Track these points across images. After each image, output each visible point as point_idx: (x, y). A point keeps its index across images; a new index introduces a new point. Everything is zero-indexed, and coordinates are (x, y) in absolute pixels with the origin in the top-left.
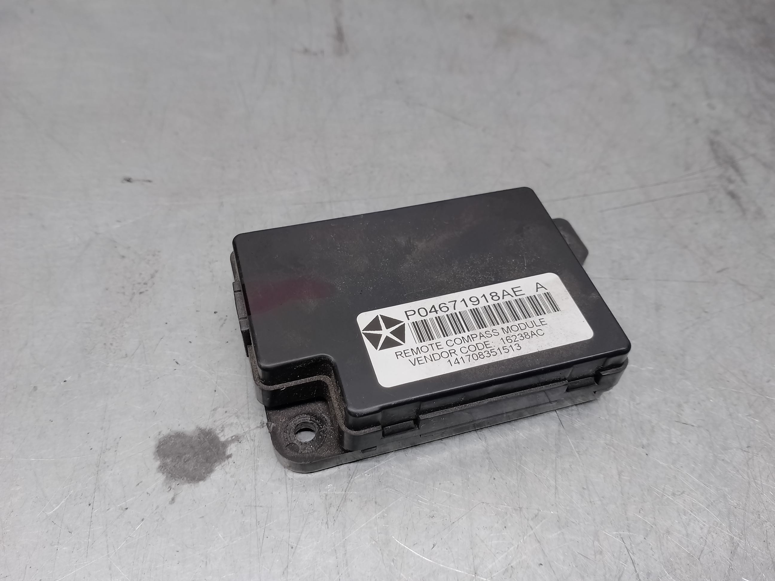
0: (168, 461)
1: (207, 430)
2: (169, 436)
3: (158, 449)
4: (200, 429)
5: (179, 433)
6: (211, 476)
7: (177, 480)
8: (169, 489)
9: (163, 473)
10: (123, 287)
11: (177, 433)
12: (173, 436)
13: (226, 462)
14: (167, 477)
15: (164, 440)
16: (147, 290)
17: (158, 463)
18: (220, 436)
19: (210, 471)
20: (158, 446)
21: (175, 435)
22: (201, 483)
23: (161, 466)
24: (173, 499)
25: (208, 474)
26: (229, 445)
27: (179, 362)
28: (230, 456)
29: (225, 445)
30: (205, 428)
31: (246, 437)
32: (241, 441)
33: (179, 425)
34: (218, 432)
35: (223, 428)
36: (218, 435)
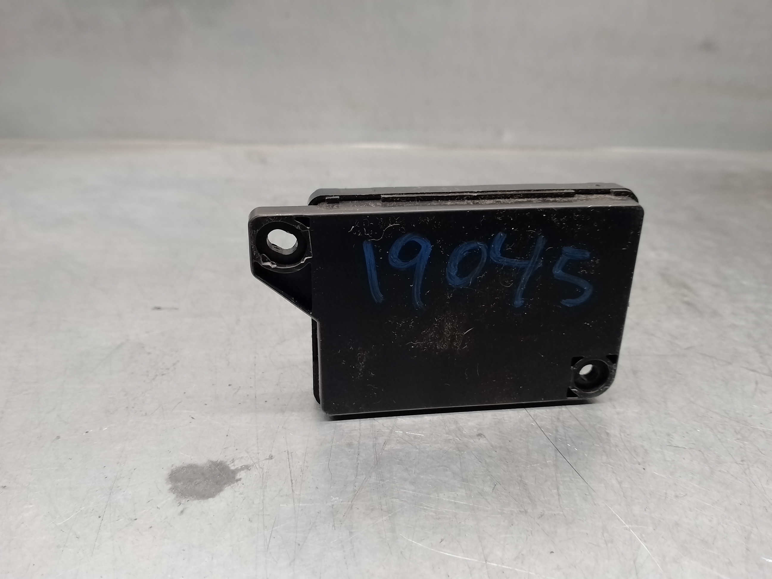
0: (179, 484)
1: (218, 462)
2: (182, 467)
3: (170, 476)
4: (212, 462)
5: (192, 465)
6: (220, 494)
7: (187, 498)
8: (179, 504)
9: (174, 493)
10: (148, 372)
11: (190, 464)
12: (185, 467)
13: (236, 483)
14: (177, 496)
15: (177, 469)
16: (169, 373)
17: (170, 486)
18: (230, 466)
19: (220, 490)
20: (170, 474)
21: (187, 466)
22: (210, 500)
23: (171, 488)
24: (182, 511)
25: (217, 493)
26: (239, 472)
27: (194, 418)
28: (240, 479)
29: (235, 472)
30: (216, 461)
31: (256, 466)
32: (250, 469)
33: (192, 459)
34: (228, 463)
35: (233, 461)
36: (228, 465)
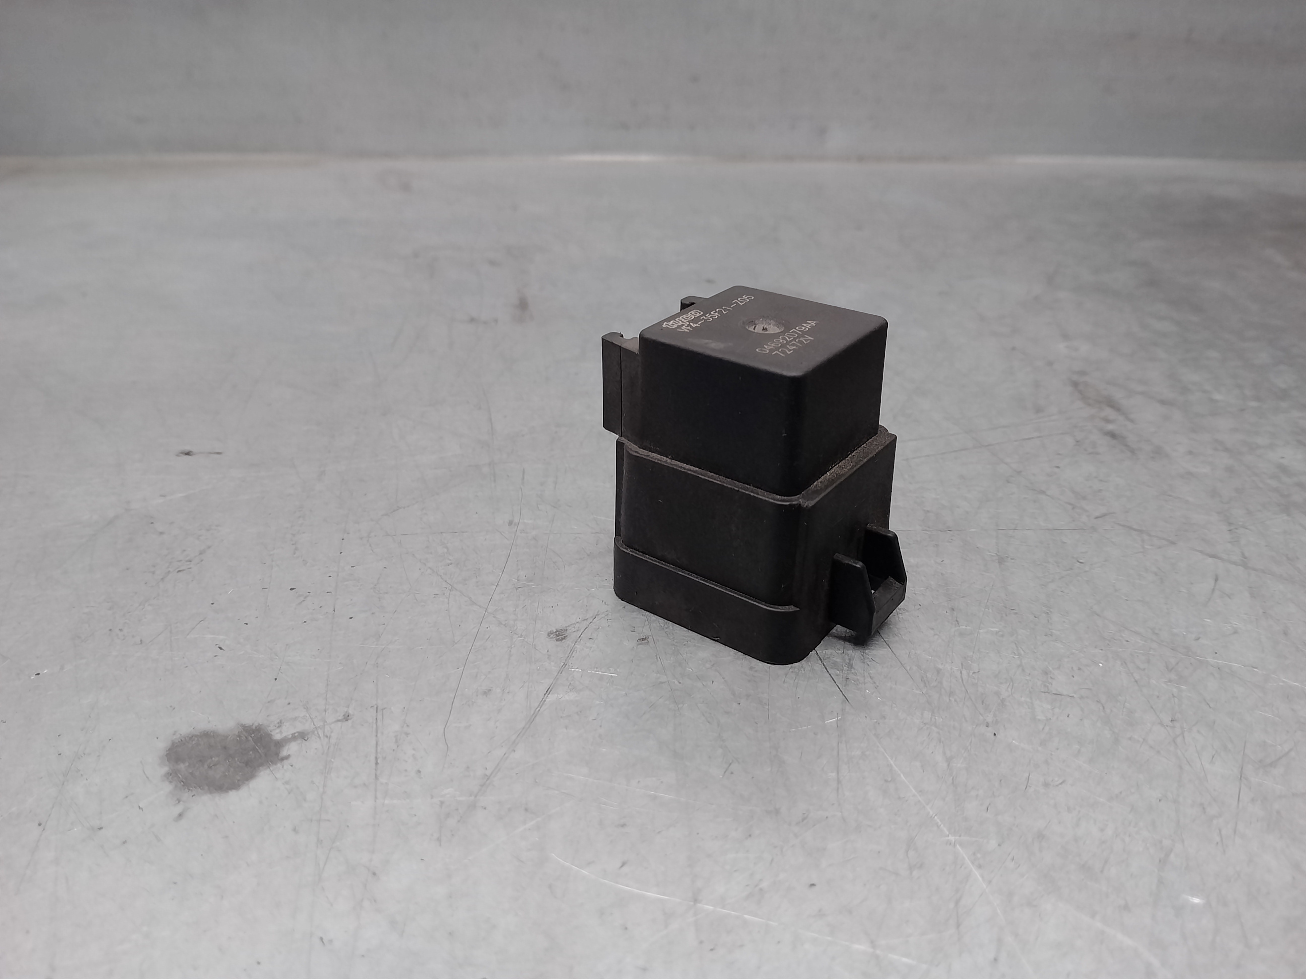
0: (182, 766)
1: (254, 728)
2: (190, 736)
3: (168, 752)
4: (243, 726)
5: (207, 733)
6: (250, 783)
7: (192, 791)
8: (177, 802)
9: (171, 782)
10: (154, 566)
11: (205, 731)
12: (196, 736)
13: (279, 765)
14: (176, 786)
15: (181, 740)
16: (190, 568)
17: (165, 769)
18: (272, 733)
19: (250, 776)
20: (169, 748)
21: (199, 734)
22: (233, 794)
23: (169, 773)
24: (180, 815)
25: (245, 782)
26: (288, 744)
27: (223, 648)
28: (287, 757)
29: (279, 744)
30: (251, 724)
31: (318, 733)
32: (308, 739)
33: (209, 722)
34: (272, 728)
35: (280, 724)
36: (271, 731)
